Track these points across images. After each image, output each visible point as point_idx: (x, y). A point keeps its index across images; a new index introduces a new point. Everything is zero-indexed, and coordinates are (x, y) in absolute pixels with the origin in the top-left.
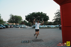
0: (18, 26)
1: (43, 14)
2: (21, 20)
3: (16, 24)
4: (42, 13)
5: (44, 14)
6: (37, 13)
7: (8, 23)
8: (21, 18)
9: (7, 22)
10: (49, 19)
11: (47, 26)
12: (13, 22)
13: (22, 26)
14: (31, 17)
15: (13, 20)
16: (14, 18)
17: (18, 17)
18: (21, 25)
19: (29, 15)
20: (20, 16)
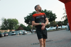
0: (14, 33)
2: (18, 25)
3: (11, 31)
5: (49, 11)
8: (17, 21)
10: (56, 18)
11: (55, 28)
13: (21, 33)
16: (8, 23)
17: (13, 20)
18: (19, 31)
19: (29, 16)
20: (15, 19)
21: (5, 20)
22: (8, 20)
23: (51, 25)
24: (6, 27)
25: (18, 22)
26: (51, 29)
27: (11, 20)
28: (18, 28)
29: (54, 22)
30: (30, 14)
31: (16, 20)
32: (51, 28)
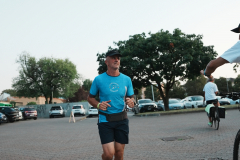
1: (183, 40)
2: (75, 81)
3: (50, 102)
4: (177, 32)
6: (154, 36)
7: (13, 99)
8: (73, 67)
9: (7, 96)
12: (33, 94)
13: (82, 111)
14: (127, 58)
15: (35, 80)
16: (40, 73)
17: (59, 62)
18: (75, 104)
20: (67, 61)
21: (32, 62)
22: (42, 63)
23: (187, 91)
24: (32, 87)
25: (75, 72)
26: (193, 103)
27: (53, 64)
28: (76, 94)
29: (199, 81)
30: (121, 42)
31: (70, 63)
32: (194, 100)
